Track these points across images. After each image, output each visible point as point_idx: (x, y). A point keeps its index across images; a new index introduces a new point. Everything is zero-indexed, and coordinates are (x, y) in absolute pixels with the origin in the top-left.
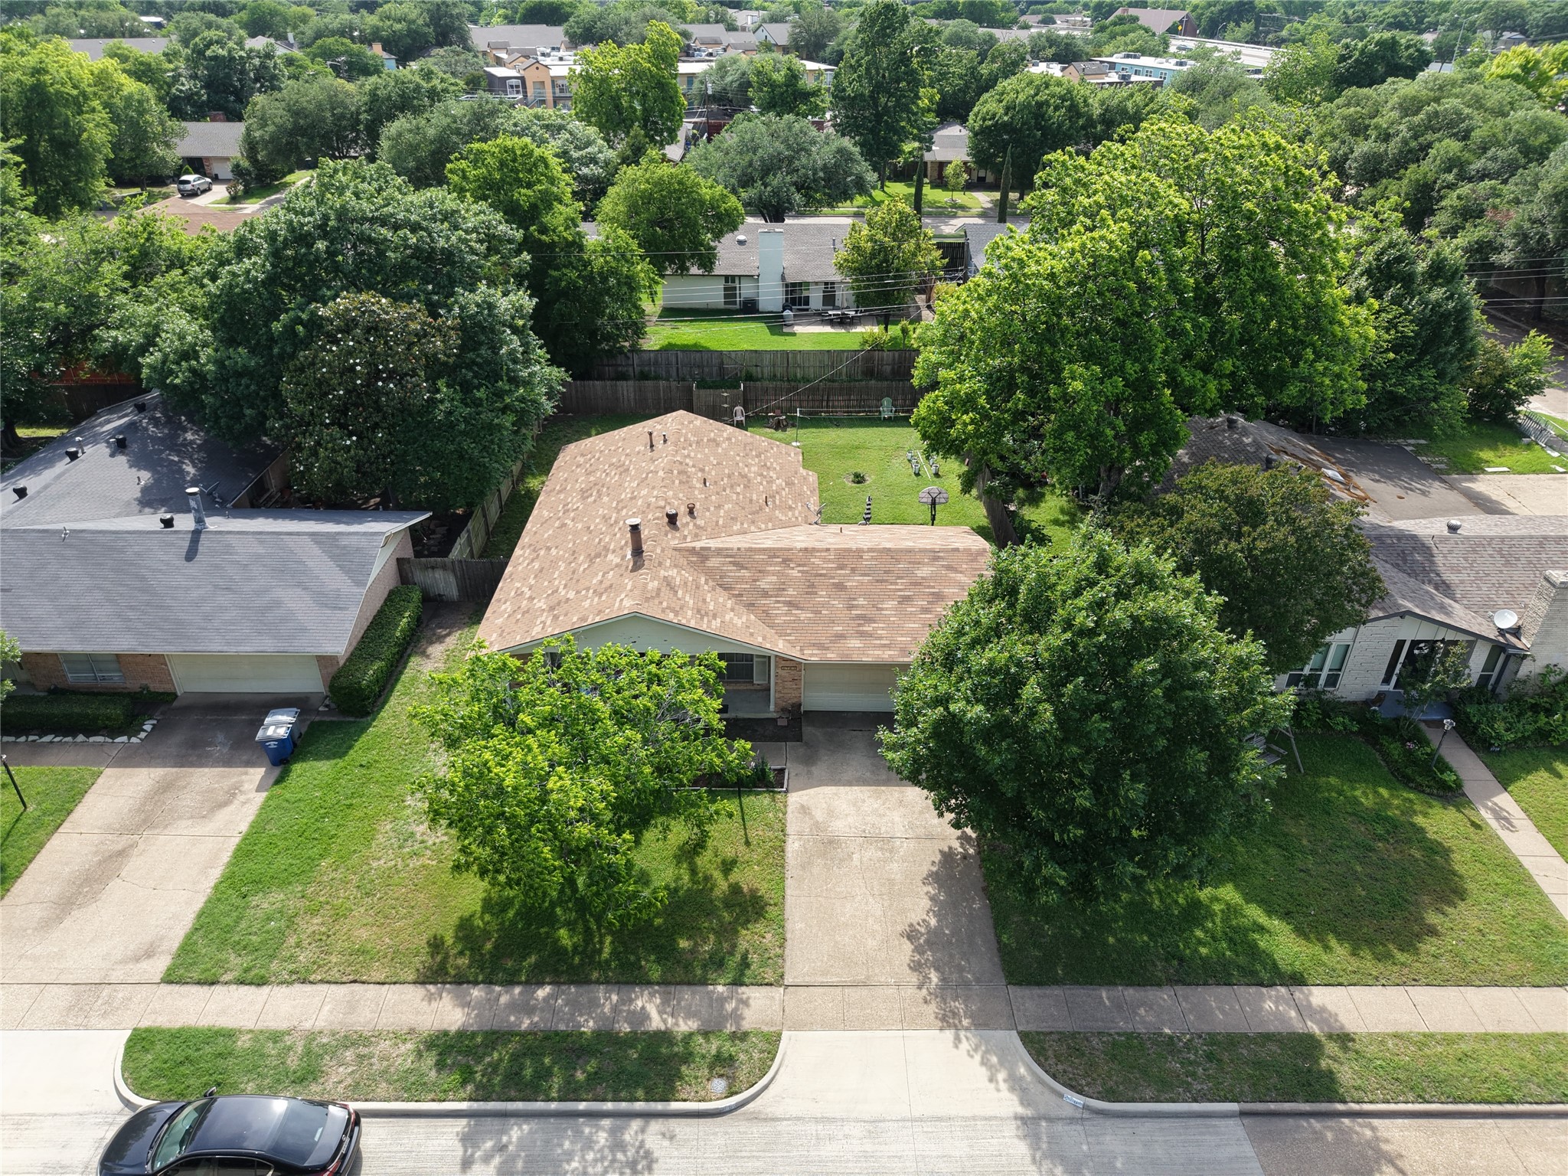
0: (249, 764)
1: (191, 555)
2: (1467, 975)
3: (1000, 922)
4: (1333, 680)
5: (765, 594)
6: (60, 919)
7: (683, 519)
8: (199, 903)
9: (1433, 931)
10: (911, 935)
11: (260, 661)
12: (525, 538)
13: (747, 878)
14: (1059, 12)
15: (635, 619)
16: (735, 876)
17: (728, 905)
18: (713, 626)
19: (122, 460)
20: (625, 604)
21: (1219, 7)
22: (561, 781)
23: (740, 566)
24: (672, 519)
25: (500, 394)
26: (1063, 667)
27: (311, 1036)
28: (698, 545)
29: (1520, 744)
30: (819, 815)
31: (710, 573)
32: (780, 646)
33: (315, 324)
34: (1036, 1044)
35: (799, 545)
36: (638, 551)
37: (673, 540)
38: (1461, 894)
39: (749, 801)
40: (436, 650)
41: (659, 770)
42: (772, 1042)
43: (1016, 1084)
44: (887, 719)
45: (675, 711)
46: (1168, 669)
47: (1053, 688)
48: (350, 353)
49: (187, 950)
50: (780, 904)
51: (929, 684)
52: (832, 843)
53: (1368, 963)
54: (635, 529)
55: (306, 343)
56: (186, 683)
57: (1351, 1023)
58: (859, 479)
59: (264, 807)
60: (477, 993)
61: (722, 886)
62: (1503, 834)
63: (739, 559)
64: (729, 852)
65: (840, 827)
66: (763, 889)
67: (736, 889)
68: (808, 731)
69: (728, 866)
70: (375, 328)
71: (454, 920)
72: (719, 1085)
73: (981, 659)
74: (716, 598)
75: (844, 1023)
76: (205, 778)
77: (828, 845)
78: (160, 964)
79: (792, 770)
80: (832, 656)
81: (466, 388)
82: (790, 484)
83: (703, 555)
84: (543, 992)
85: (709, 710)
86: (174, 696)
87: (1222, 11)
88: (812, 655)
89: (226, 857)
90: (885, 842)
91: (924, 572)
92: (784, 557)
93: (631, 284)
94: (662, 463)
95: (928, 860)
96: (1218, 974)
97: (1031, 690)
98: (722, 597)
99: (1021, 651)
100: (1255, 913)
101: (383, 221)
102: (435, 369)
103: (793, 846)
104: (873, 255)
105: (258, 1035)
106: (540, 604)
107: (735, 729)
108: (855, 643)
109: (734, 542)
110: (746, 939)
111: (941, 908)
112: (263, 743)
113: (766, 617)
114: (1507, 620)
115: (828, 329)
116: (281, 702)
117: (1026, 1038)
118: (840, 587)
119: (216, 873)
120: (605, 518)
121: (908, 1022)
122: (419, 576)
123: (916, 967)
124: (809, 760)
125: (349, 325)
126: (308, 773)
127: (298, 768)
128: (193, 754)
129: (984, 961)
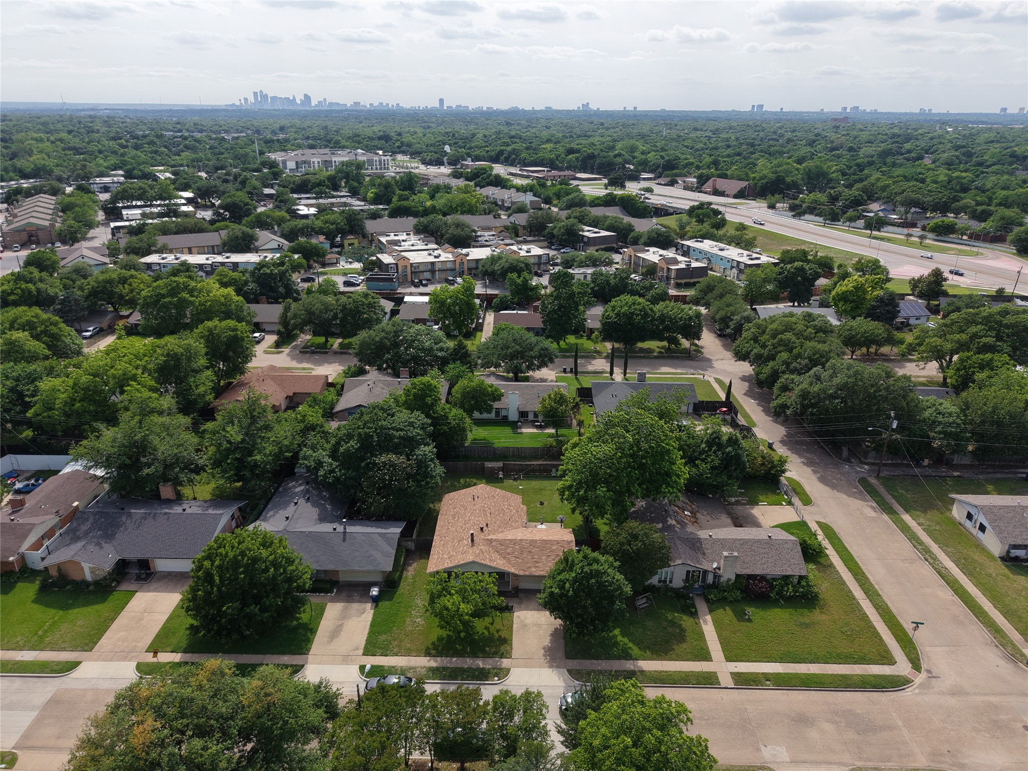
0: (366, 602)
1: (344, 540)
2: (679, 658)
3: (566, 646)
4: (671, 582)
5: (509, 554)
6: (332, 641)
7: (485, 528)
8: (365, 638)
9: (674, 650)
10: (544, 648)
11: (368, 572)
12: (437, 533)
13: (503, 634)
14: (680, 175)
15: (473, 562)
16: (500, 633)
17: (498, 640)
18: (493, 564)
19: (309, 504)
20: (470, 558)
21: (766, 180)
22: (462, 606)
23: (502, 545)
24: (482, 529)
25: (428, 483)
26: (575, 580)
27: (401, 667)
28: (489, 537)
29: (718, 601)
30: (522, 618)
31: (493, 547)
32: (512, 570)
33: (375, 464)
34: (570, 672)
35: (519, 538)
36: (472, 540)
37: (482, 536)
38: (684, 641)
39: (504, 614)
40: (410, 568)
41: (483, 604)
42: (508, 671)
43: (564, 680)
44: (539, 591)
45: (486, 590)
46: (597, 581)
47: (572, 586)
48: (385, 474)
49: (366, 648)
50: (511, 640)
51: (549, 583)
52: (525, 625)
53: (655, 656)
54: (472, 534)
55: (371, 470)
56: (342, 578)
57: (645, 669)
58: (542, 504)
59: (374, 614)
60: (439, 659)
61: (497, 635)
62: (703, 626)
63: (502, 542)
64: (498, 627)
65: (527, 621)
66: (507, 636)
67: (500, 636)
68: (520, 595)
69: (498, 631)
70: (393, 465)
71: (430, 642)
72: (496, 678)
73: (559, 578)
74: (495, 556)
75: (526, 667)
76: (355, 606)
77: (524, 626)
78: (361, 651)
79: (515, 606)
80: (527, 573)
81: (418, 481)
82: (517, 511)
83: (491, 541)
84: (454, 659)
85: (494, 589)
86: (338, 582)
87: (767, 183)
88: (521, 573)
89: (368, 627)
90: (539, 625)
91: (554, 547)
92: (514, 542)
93: (464, 430)
94: (477, 506)
95: (551, 630)
96: (619, 658)
97: (567, 585)
98: (496, 555)
99: (567, 576)
100: (631, 645)
101: (393, 429)
102: (409, 476)
103: (515, 626)
104: (550, 411)
105: (389, 667)
106: (446, 556)
107: (500, 594)
108: (533, 569)
109: (500, 536)
110: (502, 648)
111: (551, 641)
112: (372, 597)
113: (509, 561)
114: (715, 565)
115: (535, 430)
116: (374, 584)
117: (568, 670)
118: (530, 552)
119: (367, 631)
120: (462, 527)
121: (540, 667)
122: (403, 543)
123: (544, 655)
124: (520, 603)
125: (385, 464)
126: (384, 604)
127: (380, 604)
128: (349, 599)
129: (561, 653)
